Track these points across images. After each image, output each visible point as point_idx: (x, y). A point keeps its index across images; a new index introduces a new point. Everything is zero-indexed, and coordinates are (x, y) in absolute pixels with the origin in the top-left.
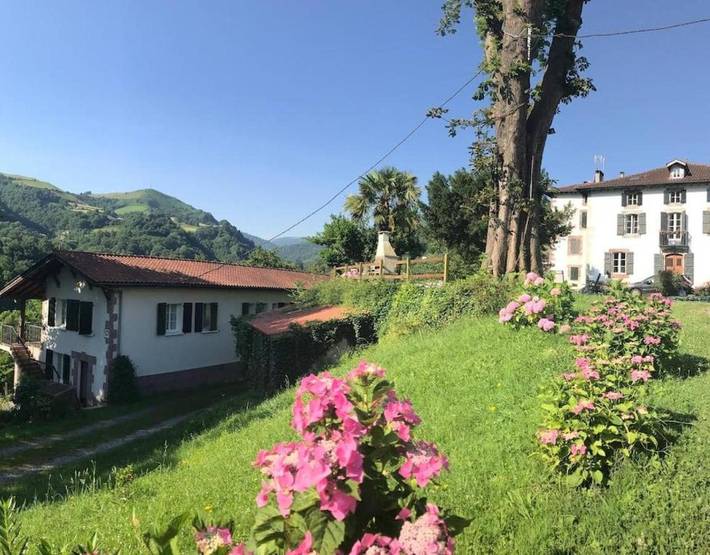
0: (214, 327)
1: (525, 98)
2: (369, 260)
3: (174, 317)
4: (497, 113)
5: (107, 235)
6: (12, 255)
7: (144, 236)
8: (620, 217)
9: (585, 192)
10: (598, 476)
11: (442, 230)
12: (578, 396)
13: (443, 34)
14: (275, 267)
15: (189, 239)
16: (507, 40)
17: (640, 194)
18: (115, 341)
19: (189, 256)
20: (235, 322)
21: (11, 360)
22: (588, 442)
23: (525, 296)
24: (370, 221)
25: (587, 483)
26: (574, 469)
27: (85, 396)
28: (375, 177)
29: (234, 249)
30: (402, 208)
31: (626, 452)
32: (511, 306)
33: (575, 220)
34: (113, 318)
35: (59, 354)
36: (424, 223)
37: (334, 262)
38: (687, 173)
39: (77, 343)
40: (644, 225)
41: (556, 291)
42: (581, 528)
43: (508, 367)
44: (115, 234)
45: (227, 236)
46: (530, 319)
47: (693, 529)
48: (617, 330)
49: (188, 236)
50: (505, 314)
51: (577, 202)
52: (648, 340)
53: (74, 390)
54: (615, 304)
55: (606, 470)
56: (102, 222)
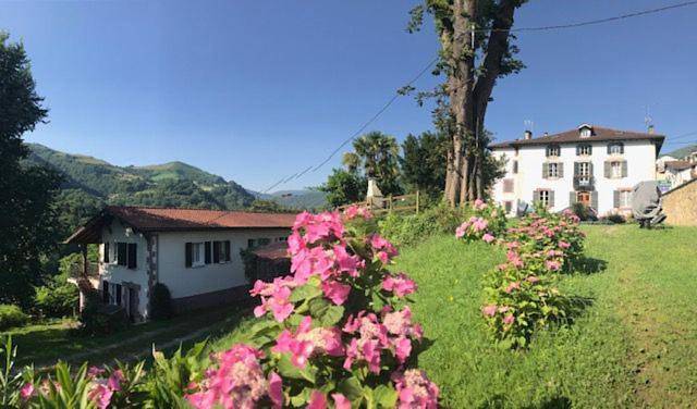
0: (228, 259)
1: (471, 74)
2: (362, 200)
3: (198, 253)
4: (451, 87)
5: (147, 196)
6: (76, 214)
7: (174, 196)
8: (545, 165)
9: (516, 146)
10: (522, 340)
11: (415, 177)
12: (509, 280)
13: (411, 32)
14: (275, 212)
15: (207, 196)
16: (457, 35)
17: (559, 148)
18: (154, 273)
19: (207, 208)
20: (243, 254)
21: (77, 291)
22: (515, 315)
23: (473, 218)
24: (362, 172)
25: (515, 346)
26: (505, 337)
27: (133, 314)
28: (364, 138)
29: (240, 202)
30: (385, 161)
31: (542, 321)
32: (464, 225)
33: (509, 167)
34: (152, 255)
35: (113, 285)
36: (402, 172)
37: (337, 203)
38: (593, 133)
39: (125, 276)
40: (561, 171)
41: (494, 214)
42: (510, 379)
43: (462, 270)
44: (152, 195)
45: (234, 192)
46: (477, 234)
47: (590, 373)
48: (538, 238)
49: (206, 193)
50: (460, 232)
51: (510, 154)
52: (561, 244)
53: (125, 310)
54: (537, 219)
55: (528, 336)
56: (142, 187)
